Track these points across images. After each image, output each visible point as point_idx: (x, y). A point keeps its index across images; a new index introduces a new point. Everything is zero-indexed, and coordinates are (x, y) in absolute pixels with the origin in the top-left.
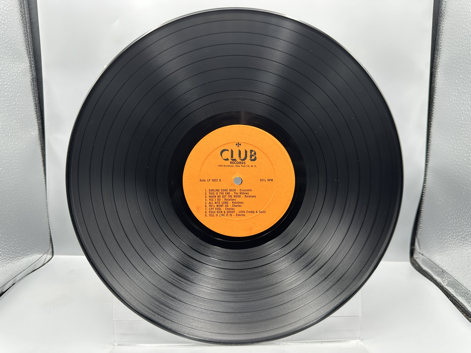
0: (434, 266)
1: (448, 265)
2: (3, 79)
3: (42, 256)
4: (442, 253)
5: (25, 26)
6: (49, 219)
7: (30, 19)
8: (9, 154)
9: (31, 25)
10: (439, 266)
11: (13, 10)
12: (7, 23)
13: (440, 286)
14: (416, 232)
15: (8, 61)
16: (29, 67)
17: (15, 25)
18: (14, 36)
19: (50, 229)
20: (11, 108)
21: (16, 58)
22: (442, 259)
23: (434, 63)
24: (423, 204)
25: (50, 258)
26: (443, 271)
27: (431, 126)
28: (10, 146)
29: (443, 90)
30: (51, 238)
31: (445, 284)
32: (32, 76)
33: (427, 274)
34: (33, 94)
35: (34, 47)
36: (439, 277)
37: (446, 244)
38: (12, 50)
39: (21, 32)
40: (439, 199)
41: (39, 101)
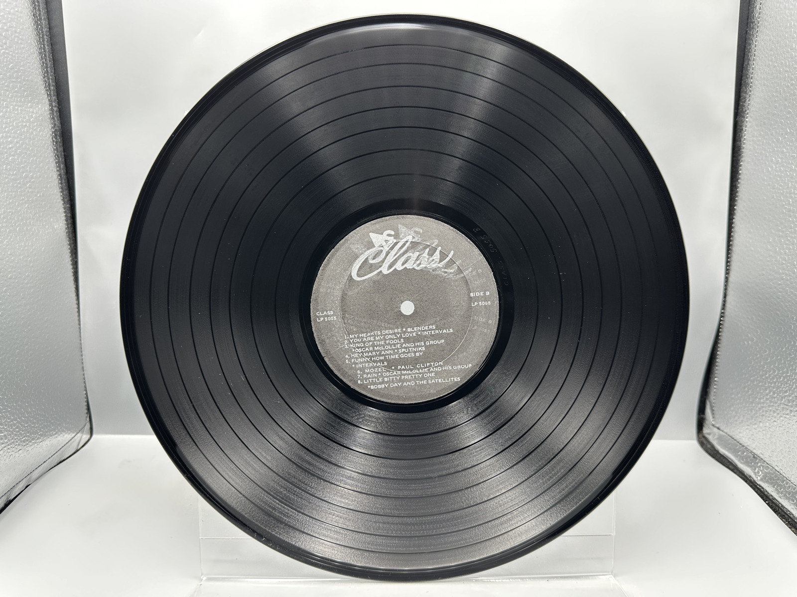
0: (738, 447)
1: (763, 446)
2: (5, 132)
3: (75, 436)
4: (754, 426)
5: (41, 41)
6: (85, 372)
7: (50, 28)
8: (17, 263)
9: (50, 38)
10: (748, 448)
11: (21, 12)
12: (12, 35)
13: (750, 481)
14: (708, 390)
15: (13, 102)
16: (49, 112)
17: (24, 38)
18: (22, 58)
19: (86, 390)
20: (19, 183)
21: (27, 96)
22: (753, 436)
23: (739, 107)
24: (720, 343)
25: (87, 439)
26: (755, 457)
27: (735, 213)
28: (18, 249)
29: (756, 152)
30: (88, 405)
31: (759, 478)
32: (54, 126)
33: (726, 462)
34: (56, 158)
35: (57, 77)
36: (749, 466)
37: (761, 411)
38: (20, 82)
39: (35, 51)
40: (748, 336)
41: (66, 170)
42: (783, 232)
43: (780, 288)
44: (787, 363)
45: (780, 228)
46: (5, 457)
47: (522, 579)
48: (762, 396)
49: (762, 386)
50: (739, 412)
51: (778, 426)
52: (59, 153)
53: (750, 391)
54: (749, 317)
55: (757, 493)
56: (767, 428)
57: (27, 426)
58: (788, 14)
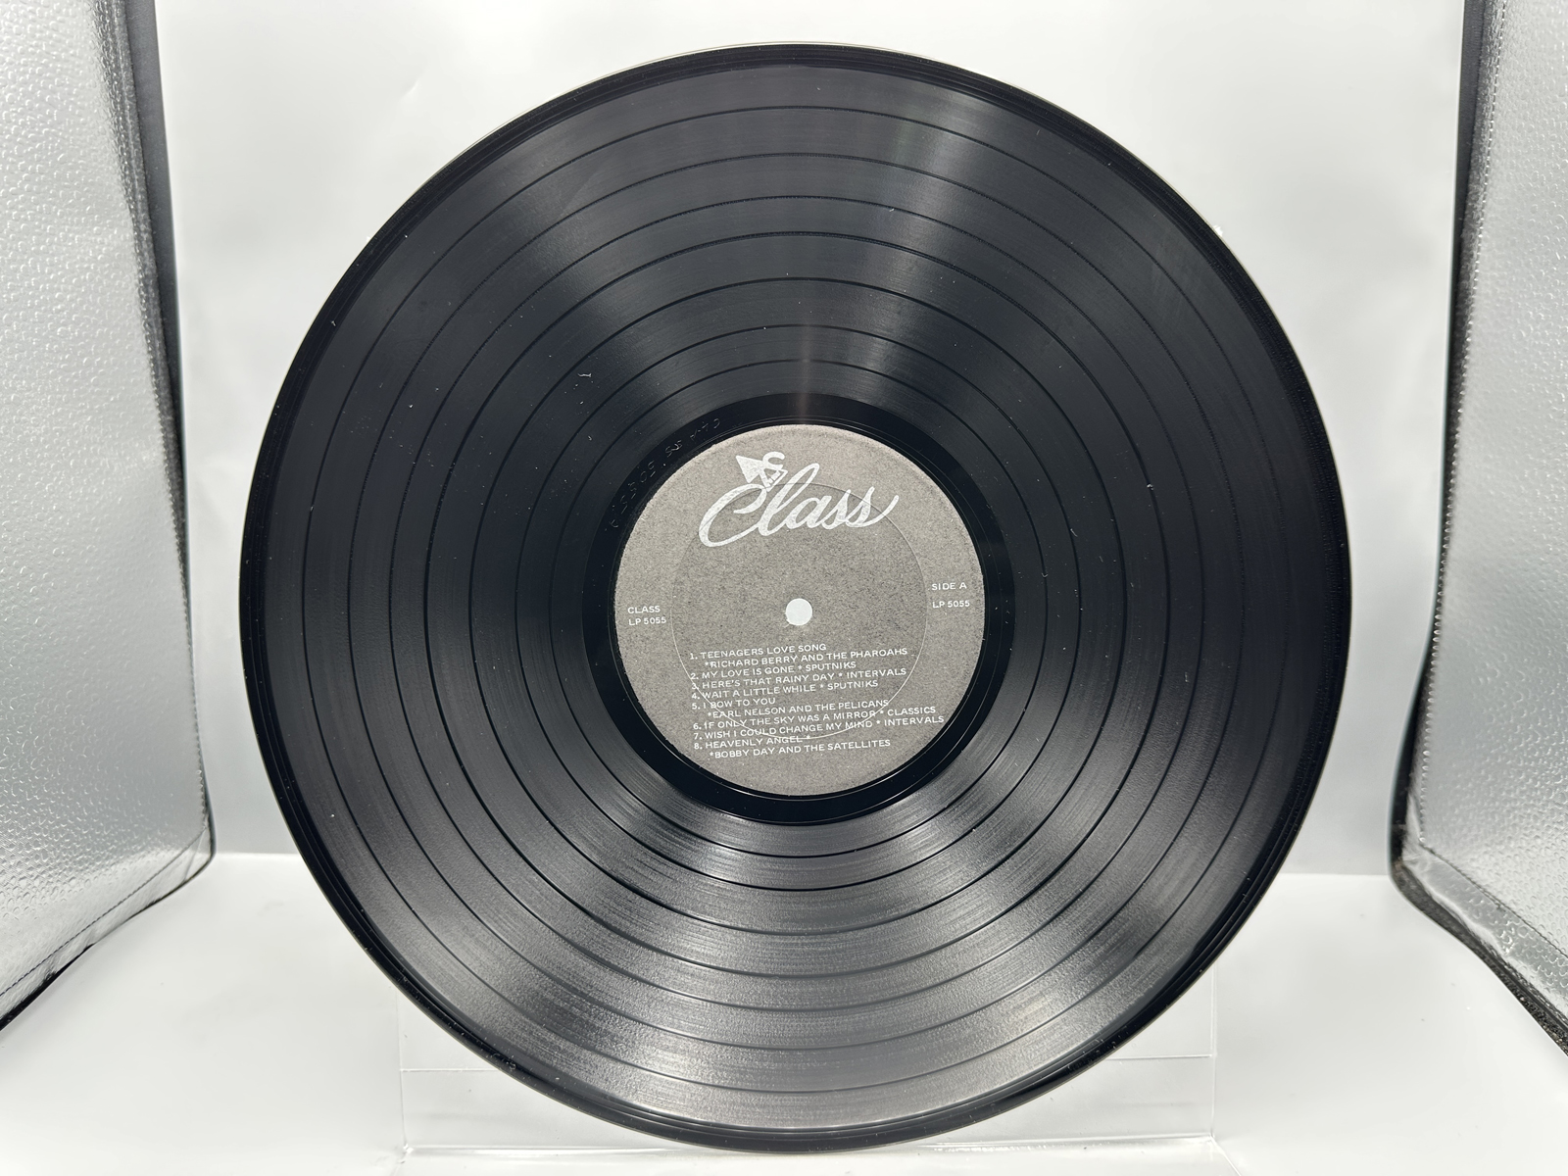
0: (1469, 890)
1: (1516, 886)
2: (49, 281)
3: (180, 855)
4: (1498, 847)
5: (118, 109)
6: (200, 734)
7: (136, 85)
8: (70, 526)
9: (137, 103)
10: (1489, 890)
11: (80, 58)
12: (62, 100)
13: (1492, 957)
14: (1411, 775)
15: (64, 224)
16: (132, 243)
17: (86, 105)
18: (82, 142)
19: (202, 768)
20: (75, 377)
21: (92, 213)
22: (1498, 868)
23: (1467, 212)
24: (1433, 682)
25: (204, 861)
26: (1501, 908)
27: (1458, 422)
28: (72, 500)
29: (1498, 300)
30: (206, 797)
31: (1508, 951)
32: (144, 269)
33: (1446, 917)
34: (146, 329)
35: (149, 177)
36: (1488, 927)
37: (1511, 817)
38: (78, 187)
39: (106, 127)
40: (1485, 667)
41: (167, 351)
42: (1549, 458)
43: (1543, 571)
44: (1558, 720)
45: (1544, 451)
46: (43, 892)
47: (1034, 1145)
48: (1512, 787)
49: (1511, 766)
50: (1470, 818)
51: (1544, 847)
52: (151, 320)
53: (1490, 776)
54: (1488, 629)
55: (1503, 980)
56: (1523, 851)
57: (86, 835)
58: (1555, 27)
